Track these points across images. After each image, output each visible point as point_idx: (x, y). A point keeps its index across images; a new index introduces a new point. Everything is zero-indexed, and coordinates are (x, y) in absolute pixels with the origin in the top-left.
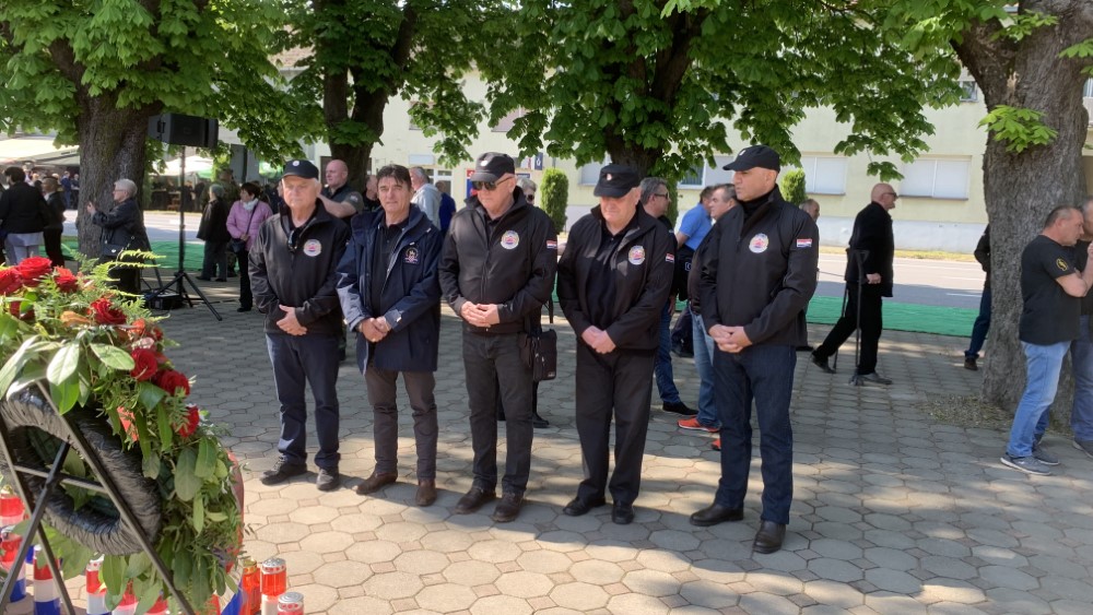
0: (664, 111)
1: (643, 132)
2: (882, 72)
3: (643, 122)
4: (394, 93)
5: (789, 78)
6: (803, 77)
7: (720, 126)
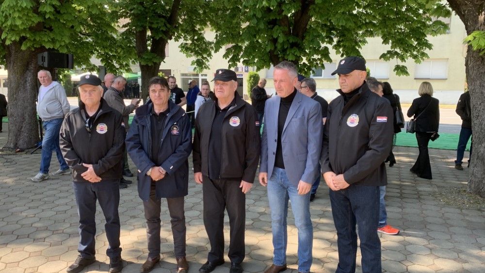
0: (298, 42)
1: (288, 53)
2: (406, 19)
3: (288, 47)
4: (171, 39)
5: (359, 24)
6: (366, 23)
7: (326, 49)
